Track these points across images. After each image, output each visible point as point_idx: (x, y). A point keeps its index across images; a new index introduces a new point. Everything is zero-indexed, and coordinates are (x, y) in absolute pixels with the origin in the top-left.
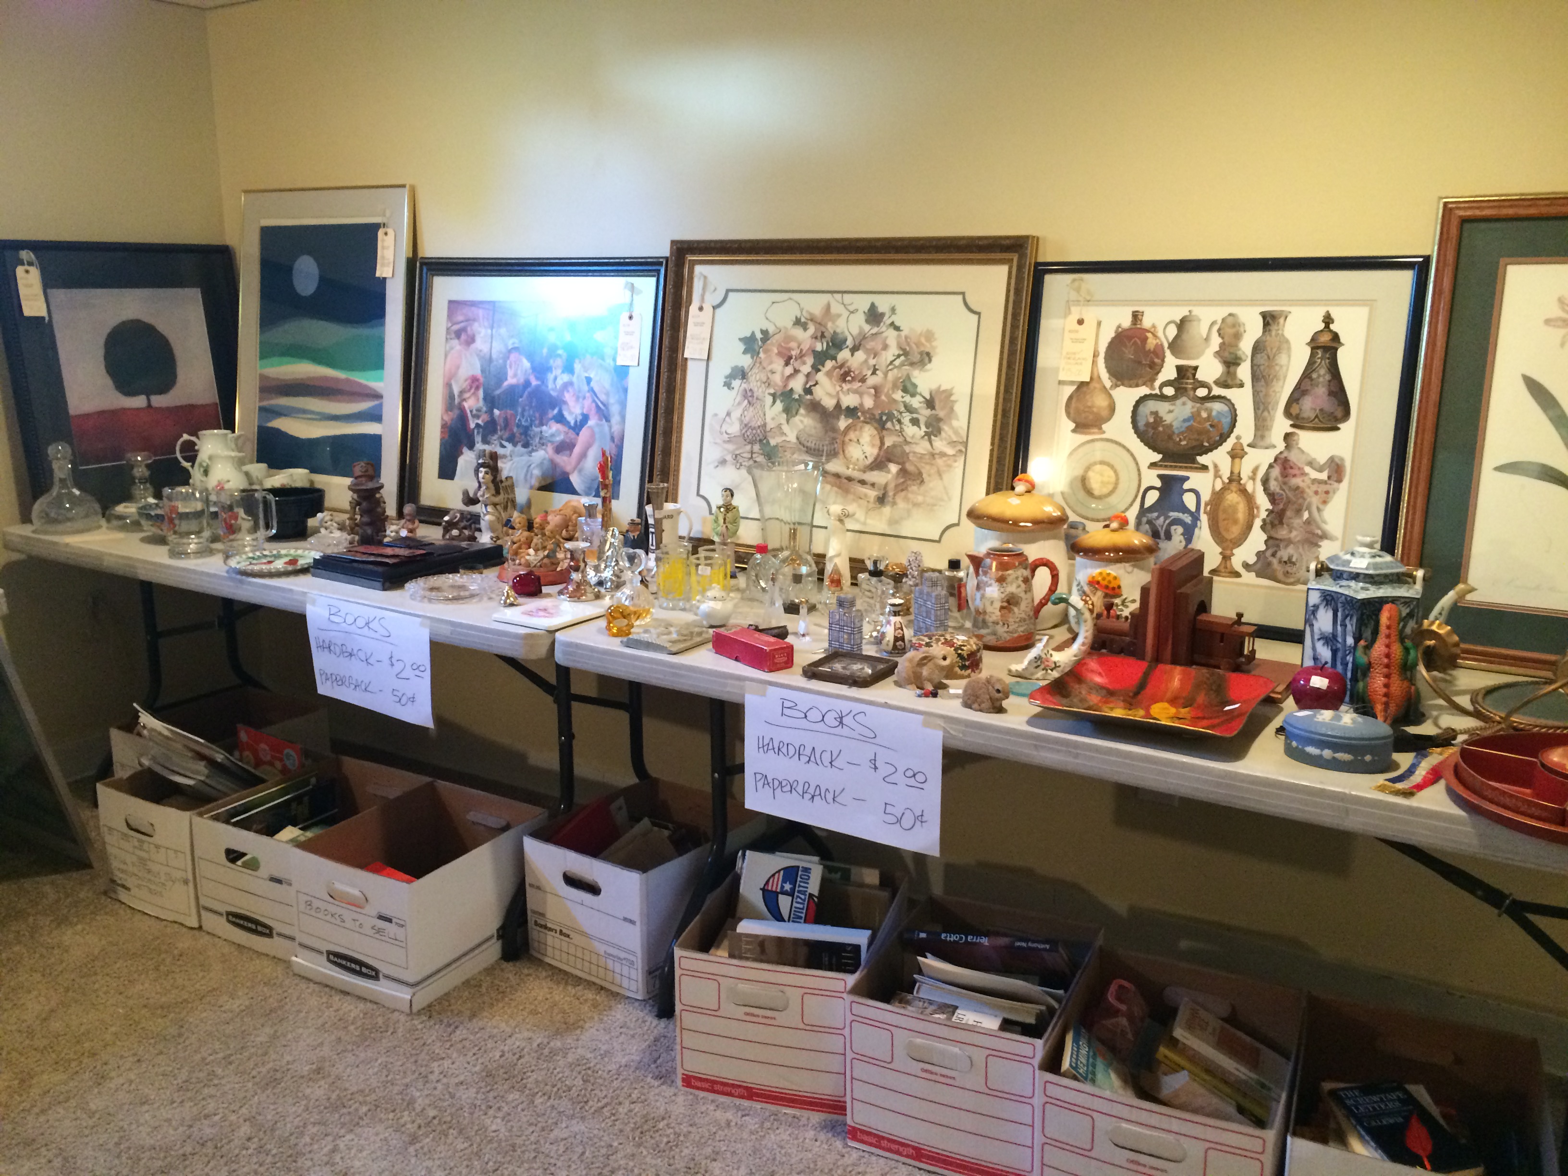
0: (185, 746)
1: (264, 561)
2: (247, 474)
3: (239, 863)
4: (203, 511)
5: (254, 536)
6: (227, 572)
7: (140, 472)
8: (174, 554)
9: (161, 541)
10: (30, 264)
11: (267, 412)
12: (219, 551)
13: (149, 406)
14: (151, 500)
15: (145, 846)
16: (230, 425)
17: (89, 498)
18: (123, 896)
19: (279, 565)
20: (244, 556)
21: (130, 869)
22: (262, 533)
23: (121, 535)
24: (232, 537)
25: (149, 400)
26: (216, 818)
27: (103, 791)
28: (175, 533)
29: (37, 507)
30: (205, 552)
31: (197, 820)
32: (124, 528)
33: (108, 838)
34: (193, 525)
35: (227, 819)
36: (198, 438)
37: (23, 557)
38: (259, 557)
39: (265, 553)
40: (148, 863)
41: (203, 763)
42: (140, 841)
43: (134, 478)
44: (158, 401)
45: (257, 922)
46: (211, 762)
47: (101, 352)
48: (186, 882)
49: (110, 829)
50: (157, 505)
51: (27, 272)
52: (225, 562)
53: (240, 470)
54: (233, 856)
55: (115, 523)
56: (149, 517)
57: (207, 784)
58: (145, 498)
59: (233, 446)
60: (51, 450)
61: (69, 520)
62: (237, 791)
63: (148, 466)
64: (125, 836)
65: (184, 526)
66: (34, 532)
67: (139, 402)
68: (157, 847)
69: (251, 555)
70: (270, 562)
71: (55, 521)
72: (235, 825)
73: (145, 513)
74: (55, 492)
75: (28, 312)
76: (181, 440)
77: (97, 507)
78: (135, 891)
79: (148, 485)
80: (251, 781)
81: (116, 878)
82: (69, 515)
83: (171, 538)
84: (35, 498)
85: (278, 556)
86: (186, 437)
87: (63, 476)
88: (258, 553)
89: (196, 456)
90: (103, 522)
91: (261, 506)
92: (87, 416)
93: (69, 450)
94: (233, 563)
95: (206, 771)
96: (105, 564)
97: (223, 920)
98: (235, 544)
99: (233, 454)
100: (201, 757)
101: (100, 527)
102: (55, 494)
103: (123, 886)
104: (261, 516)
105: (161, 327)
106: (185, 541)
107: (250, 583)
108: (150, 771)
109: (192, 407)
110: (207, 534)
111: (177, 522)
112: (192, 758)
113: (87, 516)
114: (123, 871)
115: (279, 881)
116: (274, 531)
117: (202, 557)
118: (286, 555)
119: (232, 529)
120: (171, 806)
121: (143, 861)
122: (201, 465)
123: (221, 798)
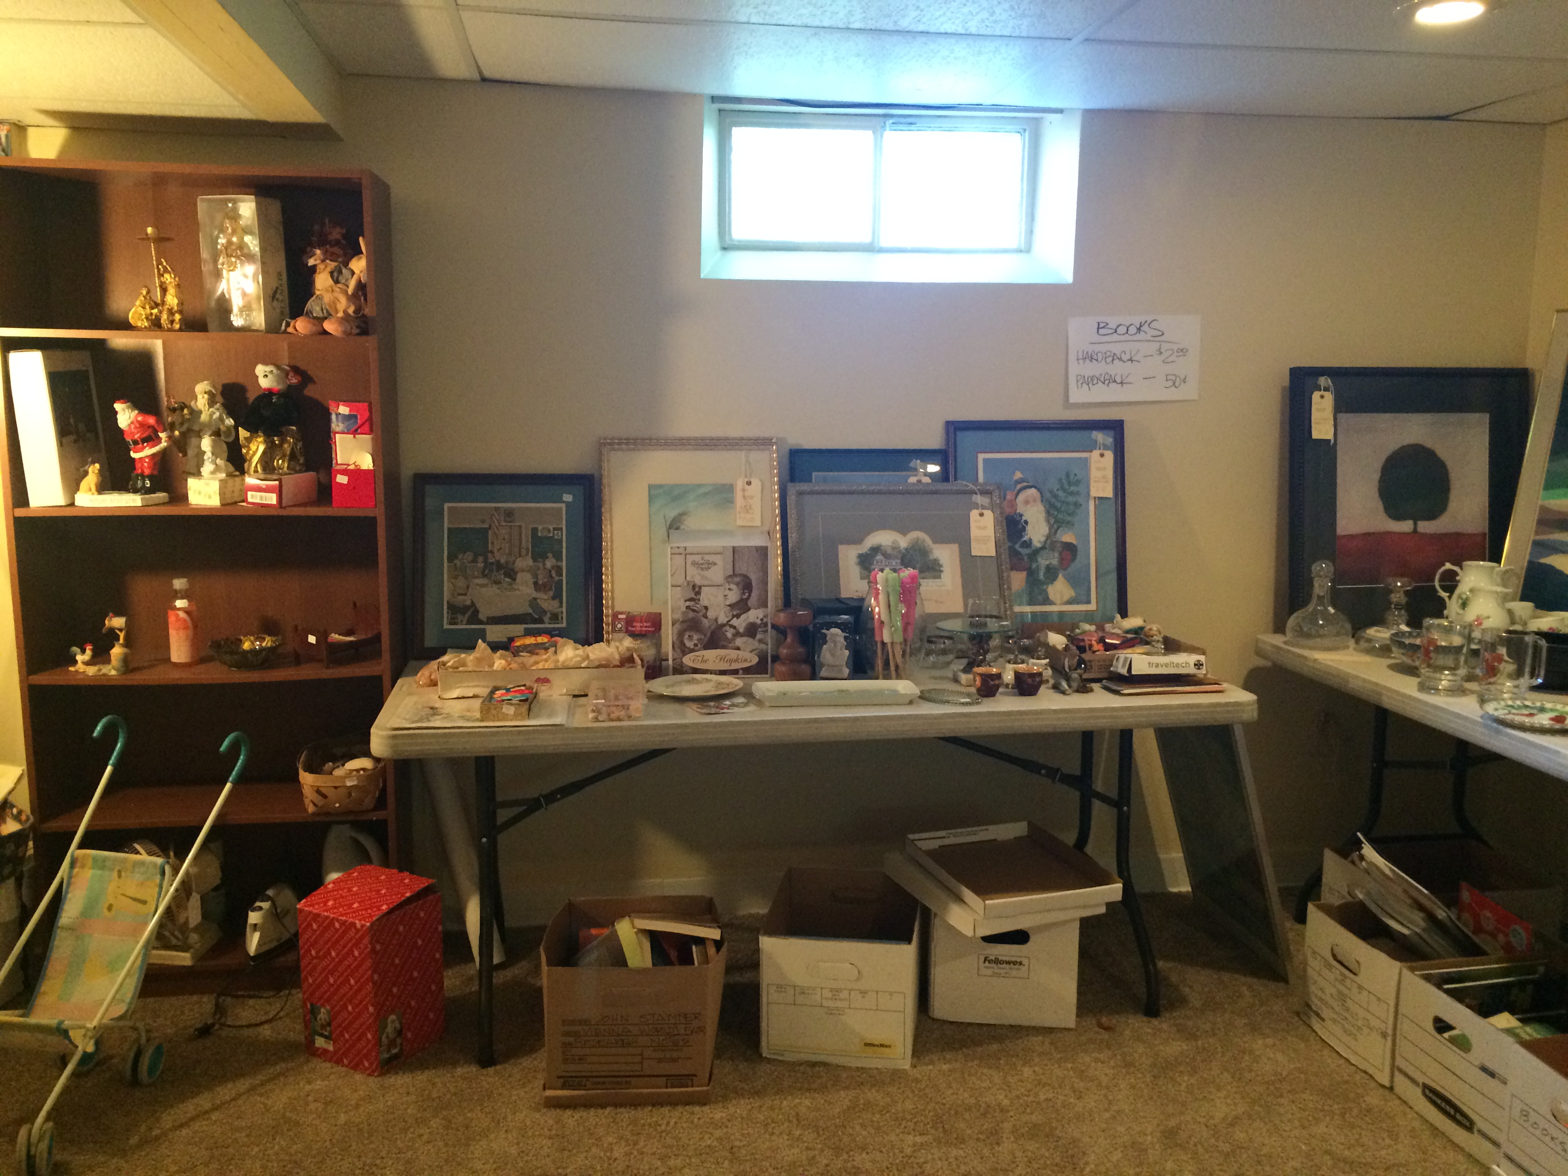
0: (1405, 891)
1: (1525, 712)
2: (1510, 612)
3: (1446, 1035)
4: (1461, 647)
5: (1516, 682)
6: (1482, 717)
7: (1398, 597)
8: (1422, 688)
9: (1411, 671)
10: (1326, 389)
11: (1541, 547)
12: (1473, 692)
13: (1415, 530)
14: (1404, 628)
15: (1348, 982)
16: (1496, 557)
17: (1342, 617)
18: (1316, 1025)
19: (1544, 720)
20: (1503, 703)
21: (1328, 998)
22: (1525, 681)
23: (1367, 659)
24: (1492, 680)
25: (1415, 525)
26: (1427, 978)
27: (1312, 910)
28: (1429, 666)
29: (1292, 622)
30: (1457, 691)
31: (1406, 973)
32: (1371, 651)
33: (1311, 961)
34: (1449, 661)
35: (1440, 982)
36: (1461, 568)
37: (1268, 664)
38: (1519, 707)
39: (1527, 703)
40: (1348, 1000)
41: (1422, 915)
42: (1342, 974)
43: (1390, 603)
44: (1426, 527)
45: (1457, 1109)
46: (1431, 917)
47: (1376, 476)
48: (1384, 1035)
49: (1314, 952)
50: (1410, 633)
51: (1322, 397)
52: (1481, 707)
53: (1503, 608)
54: (1442, 1026)
55: (1363, 644)
56: (1401, 645)
57: (1421, 938)
58: (1398, 625)
59: (1499, 580)
60: (1315, 568)
61: (1320, 636)
62: (1454, 956)
63: (1407, 593)
64: (1329, 967)
65: (1441, 660)
66: (1285, 643)
67: (1406, 526)
68: (1360, 987)
69: (1510, 703)
70: (1531, 715)
71: (1308, 636)
72: (1448, 992)
73: (1397, 640)
74: (1310, 608)
75: (1315, 435)
76: (1443, 569)
77: (1348, 626)
78: (1328, 1023)
79: (1403, 612)
80: (1472, 950)
81: (1310, 1003)
82: (1321, 632)
83: (1424, 671)
84: (1292, 610)
85: (1542, 710)
86: (1448, 566)
87: (1322, 594)
88: (1518, 703)
89: (1455, 587)
90: (1352, 643)
91: (1530, 651)
92: (1352, 537)
93: (1332, 569)
94: (1490, 708)
95: (1422, 924)
96: (1351, 686)
97: (1419, 1091)
98: (1492, 687)
99: (1499, 589)
100: (1421, 907)
101: (1348, 647)
102: (1310, 610)
103: (1318, 1015)
104: (1529, 661)
105: (1441, 453)
106: (1438, 675)
107: (1508, 735)
108: (1362, 904)
109: (1458, 536)
110: (1462, 672)
111: (1432, 655)
112: (1410, 906)
113: (1338, 634)
114: (1321, 1000)
115: (1492, 1075)
116: (1540, 681)
117: (1452, 696)
118: (1552, 710)
119: (1492, 671)
120: (1381, 950)
121: (1342, 998)
122: (1460, 597)
123: (1434, 959)
